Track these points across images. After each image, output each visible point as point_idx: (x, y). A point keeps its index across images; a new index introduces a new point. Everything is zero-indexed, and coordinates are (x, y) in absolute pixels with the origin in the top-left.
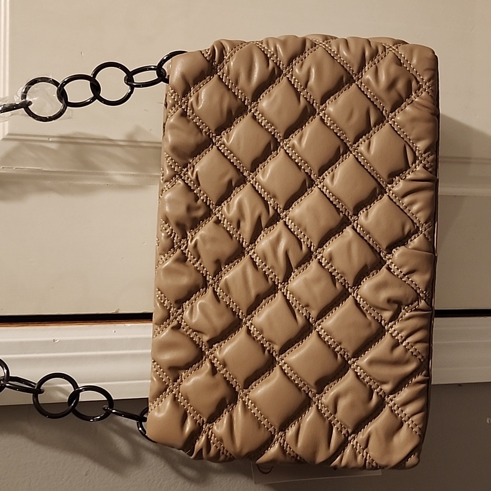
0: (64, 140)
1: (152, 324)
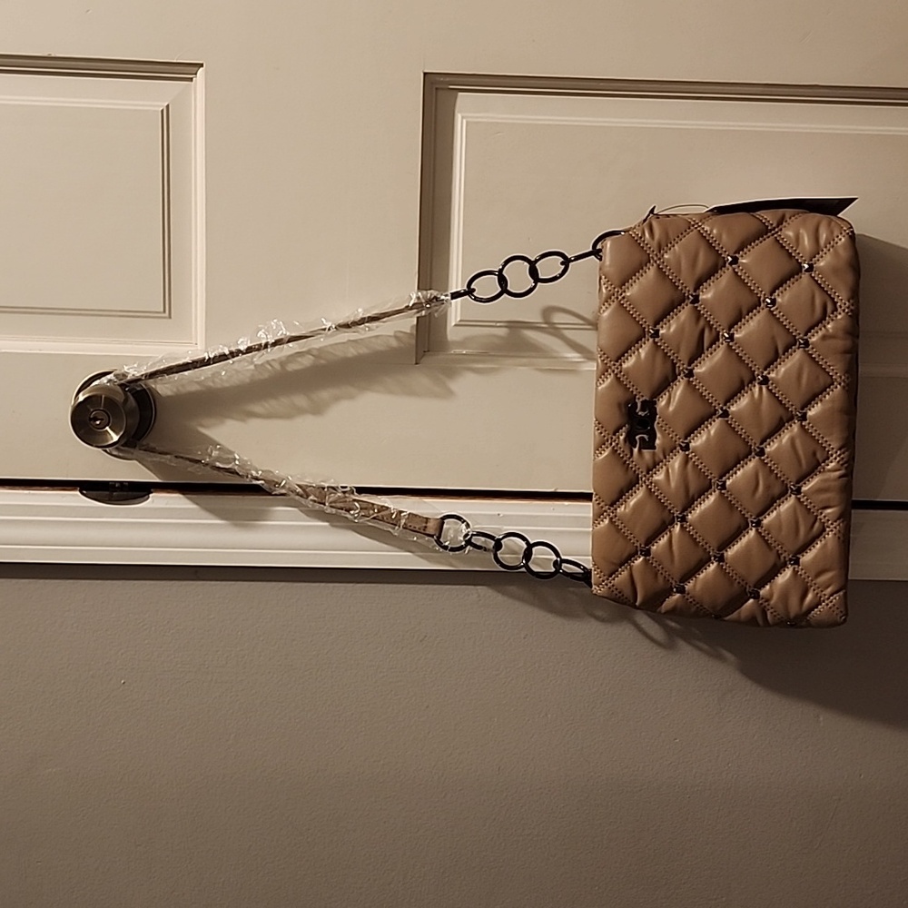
0: (512, 324)
1: (591, 504)
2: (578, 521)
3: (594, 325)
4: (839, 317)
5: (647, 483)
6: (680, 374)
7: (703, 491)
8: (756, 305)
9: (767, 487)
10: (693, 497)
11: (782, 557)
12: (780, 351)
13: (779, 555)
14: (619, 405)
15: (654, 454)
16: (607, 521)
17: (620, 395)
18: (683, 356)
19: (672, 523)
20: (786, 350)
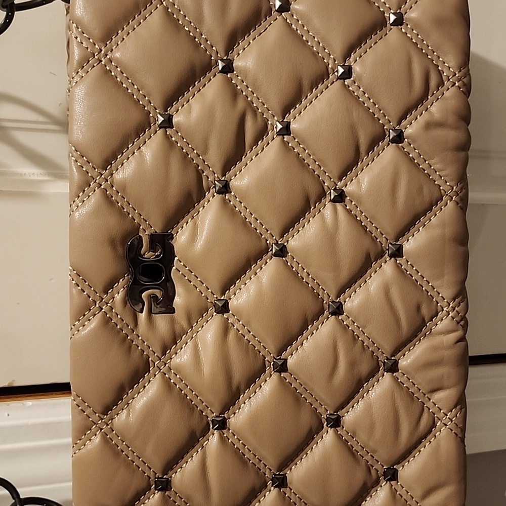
2: (48, 429)
3: (63, 124)
4: (447, 94)
5: (163, 369)
6: (209, 190)
7: (253, 378)
8: (322, 77)
9: (352, 365)
10: (238, 389)
11: (373, 472)
12: (363, 149)
13: (369, 470)
14: (112, 243)
15: (173, 322)
16: (97, 439)
17: (113, 224)
18: (214, 158)
19: (205, 432)
20: (371, 147)
